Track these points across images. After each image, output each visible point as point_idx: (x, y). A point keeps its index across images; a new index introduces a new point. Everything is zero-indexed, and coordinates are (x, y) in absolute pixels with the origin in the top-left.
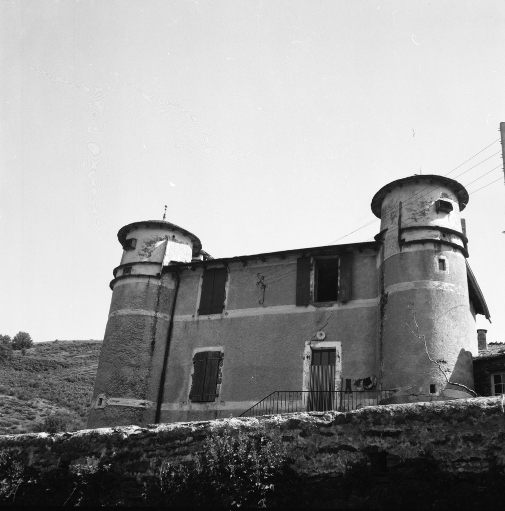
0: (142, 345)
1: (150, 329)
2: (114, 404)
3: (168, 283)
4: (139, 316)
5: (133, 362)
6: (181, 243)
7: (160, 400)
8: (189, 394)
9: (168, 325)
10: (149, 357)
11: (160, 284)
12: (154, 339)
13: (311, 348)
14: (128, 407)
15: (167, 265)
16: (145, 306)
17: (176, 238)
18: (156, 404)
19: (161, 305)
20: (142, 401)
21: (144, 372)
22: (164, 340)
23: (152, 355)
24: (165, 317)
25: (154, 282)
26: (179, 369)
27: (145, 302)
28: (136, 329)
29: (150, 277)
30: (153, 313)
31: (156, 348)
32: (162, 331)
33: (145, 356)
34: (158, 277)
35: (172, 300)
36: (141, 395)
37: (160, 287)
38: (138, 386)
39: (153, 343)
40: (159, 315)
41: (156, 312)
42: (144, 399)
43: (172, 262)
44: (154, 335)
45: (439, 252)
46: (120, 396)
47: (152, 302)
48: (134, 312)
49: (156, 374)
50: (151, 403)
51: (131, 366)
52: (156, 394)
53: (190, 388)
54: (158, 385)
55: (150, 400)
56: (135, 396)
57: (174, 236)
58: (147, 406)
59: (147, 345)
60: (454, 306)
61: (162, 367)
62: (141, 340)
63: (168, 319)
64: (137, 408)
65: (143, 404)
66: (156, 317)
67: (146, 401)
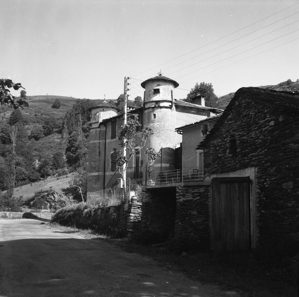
0: (96, 154)
1: (98, 147)
2: (91, 175)
3: (103, 129)
4: (94, 143)
5: (94, 160)
6: (107, 111)
7: (105, 172)
8: (110, 168)
9: (104, 144)
10: (99, 157)
11: (100, 130)
12: (100, 150)
13: (135, 149)
14: (94, 176)
15: (102, 122)
16: (96, 140)
17: (104, 110)
18: (103, 173)
19: (101, 137)
20: (98, 173)
21: (98, 163)
22: (104, 150)
23: (100, 156)
24: (103, 141)
25: (98, 129)
26: (108, 160)
27: (96, 137)
28: (94, 148)
29: (96, 128)
30: (99, 141)
31: (101, 154)
32: (102, 147)
33: (97, 157)
34: (99, 127)
35: (105, 134)
36: (98, 171)
37: (100, 131)
38: (96, 168)
39: (100, 152)
40: (101, 141)
41: (100, 140)
42: (99, 172)
43: (103, 120)
44: (100, 149)
45: (153, 111)
46: (92, 172)
47: (98, 137)
48: (93, 142)
49: (102, 163)
50: (101, 173)
51: (94, 161)
52: (103, 170)
53: (111, 166)
54: (103, 166)
55: (101, 172)
56: (96, 172)
57: (103, 109)
58: (100, 174)
59: (98, 153)
60: (158, 132)
61: (104, 160)
62: (95, 152)
63: (104, 142)
64: (97, 176)
65: (99, 174)
66: (100, 143)
67: (100, 173)
